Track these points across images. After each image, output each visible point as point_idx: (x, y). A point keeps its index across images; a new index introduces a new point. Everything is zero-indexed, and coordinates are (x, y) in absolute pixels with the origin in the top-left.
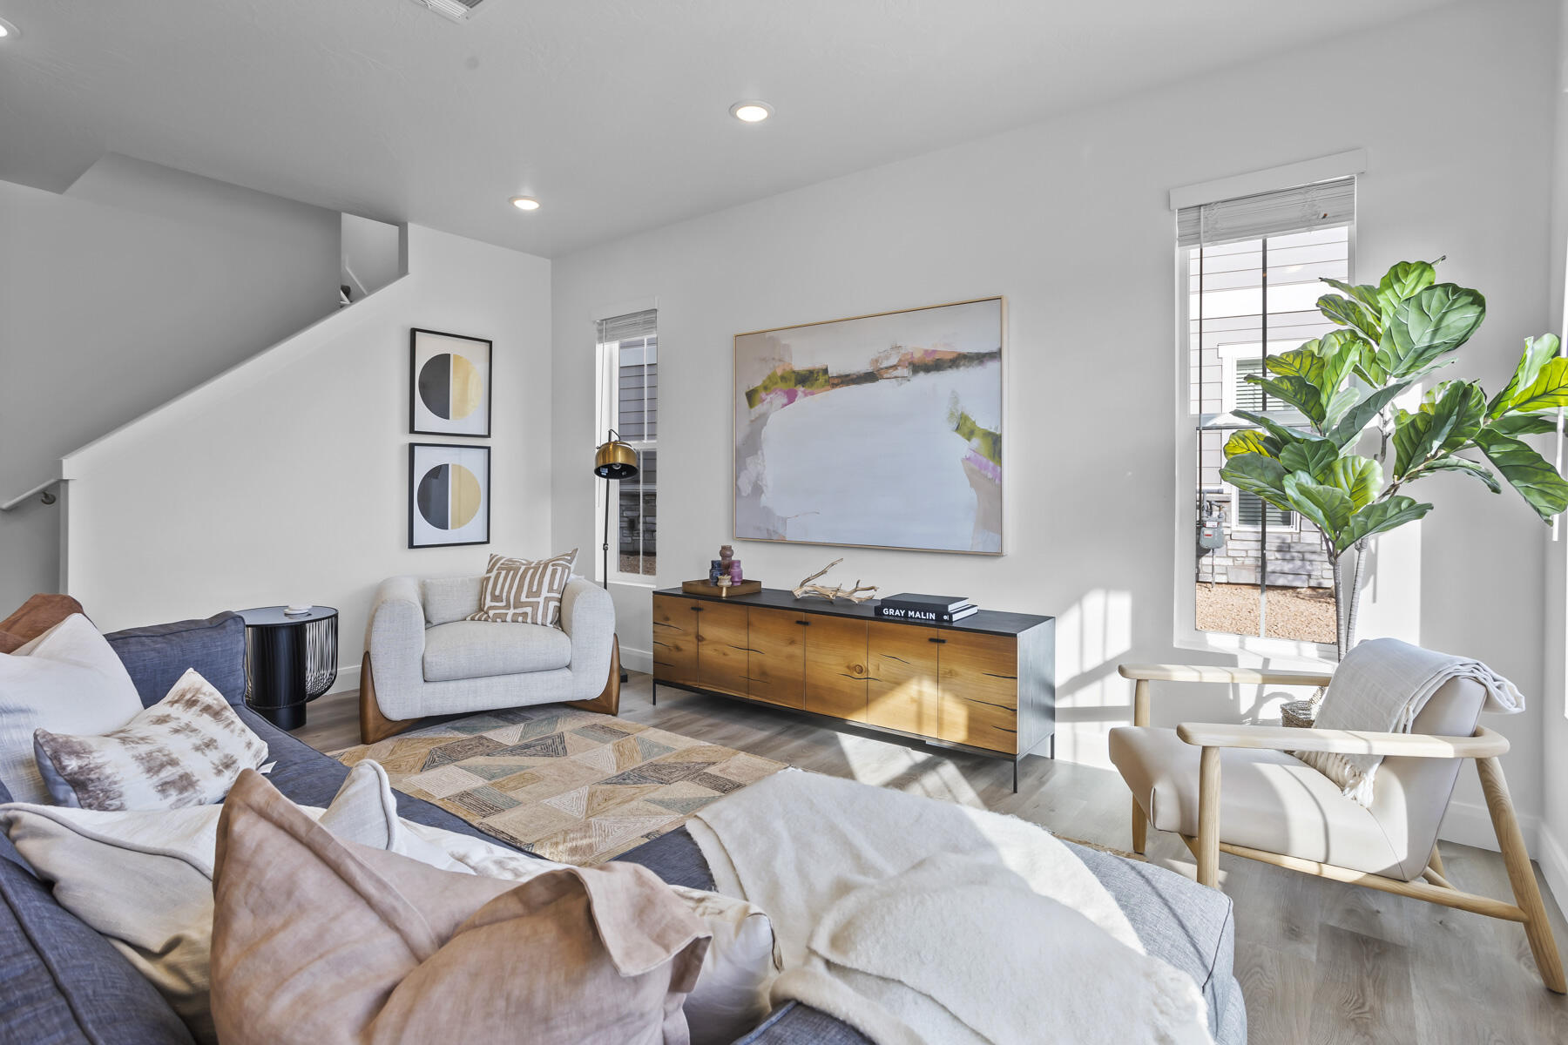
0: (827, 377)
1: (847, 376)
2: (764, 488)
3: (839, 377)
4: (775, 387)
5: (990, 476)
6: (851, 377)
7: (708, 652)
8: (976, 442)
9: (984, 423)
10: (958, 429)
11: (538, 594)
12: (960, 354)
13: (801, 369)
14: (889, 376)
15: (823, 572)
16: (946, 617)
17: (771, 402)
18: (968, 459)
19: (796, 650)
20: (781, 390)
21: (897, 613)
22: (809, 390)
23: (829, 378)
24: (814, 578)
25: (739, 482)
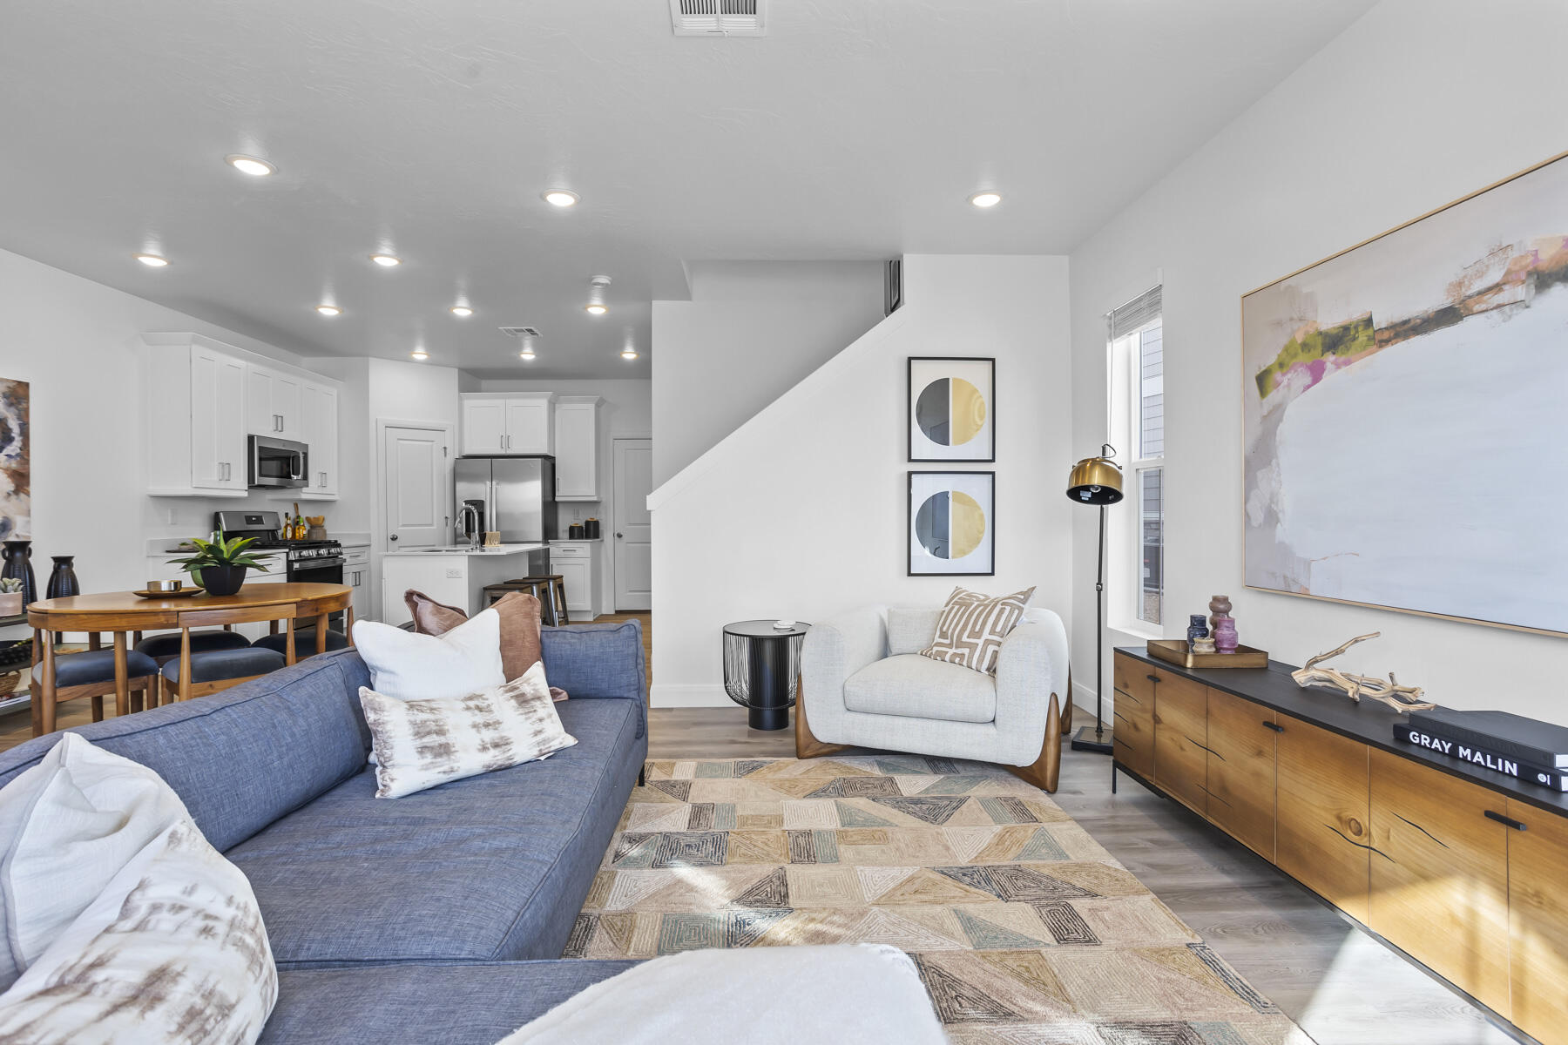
0: (1370, 332)
1: (1405, 322)
2: (1280, 515)
3: (1392, 327)
4: (1294, 361)
6: (1412, 323)
7: (1164, 739)
11: (978, 635)
13: (1330, 326)
14: (1483, 306)
15: (1338, 652)
16: (1542, 778)
17: (1289, 385)
19: (1264, 766)
20: (1302, 365)
21: (1436, 744)
22: (1343, 358)
23: (1375, 331)
24: (1328, 658)
25: (1249, 507)
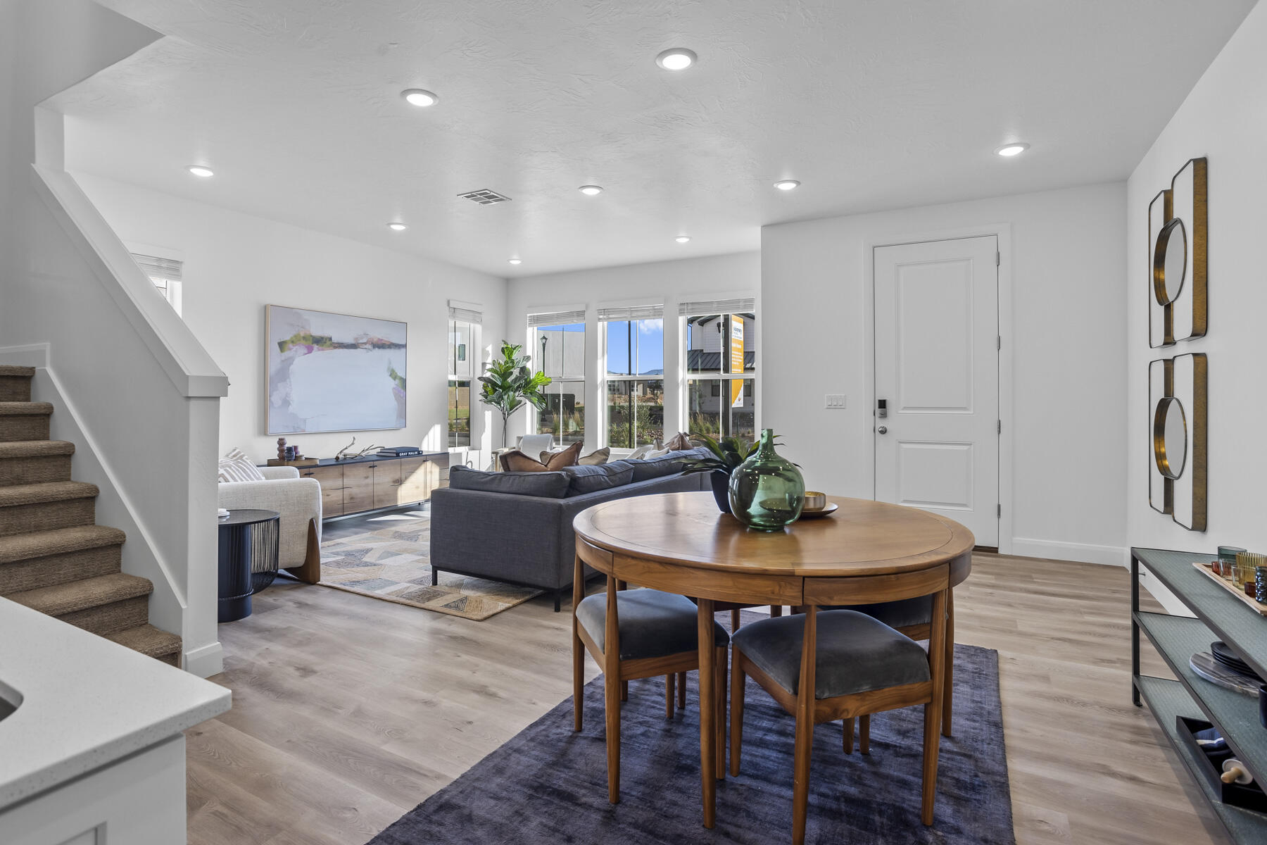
1: (342, 343)
2: (291, 402)
3: (338, 343)
4: (299, 342)
5: (402, 396)
6: (344, 345)
8: (397, 381)
9: (400, 374)
10: (390, 375)
12: (392, 343)
13: (316, 335)
14: (362, 347)
16: (420, 452)
17: (296, 351)
18: (394, 388)
20: (303, 345)
22: (320, 348)
23: (332, 343)
24: (346, 448)
25: (272, 399)
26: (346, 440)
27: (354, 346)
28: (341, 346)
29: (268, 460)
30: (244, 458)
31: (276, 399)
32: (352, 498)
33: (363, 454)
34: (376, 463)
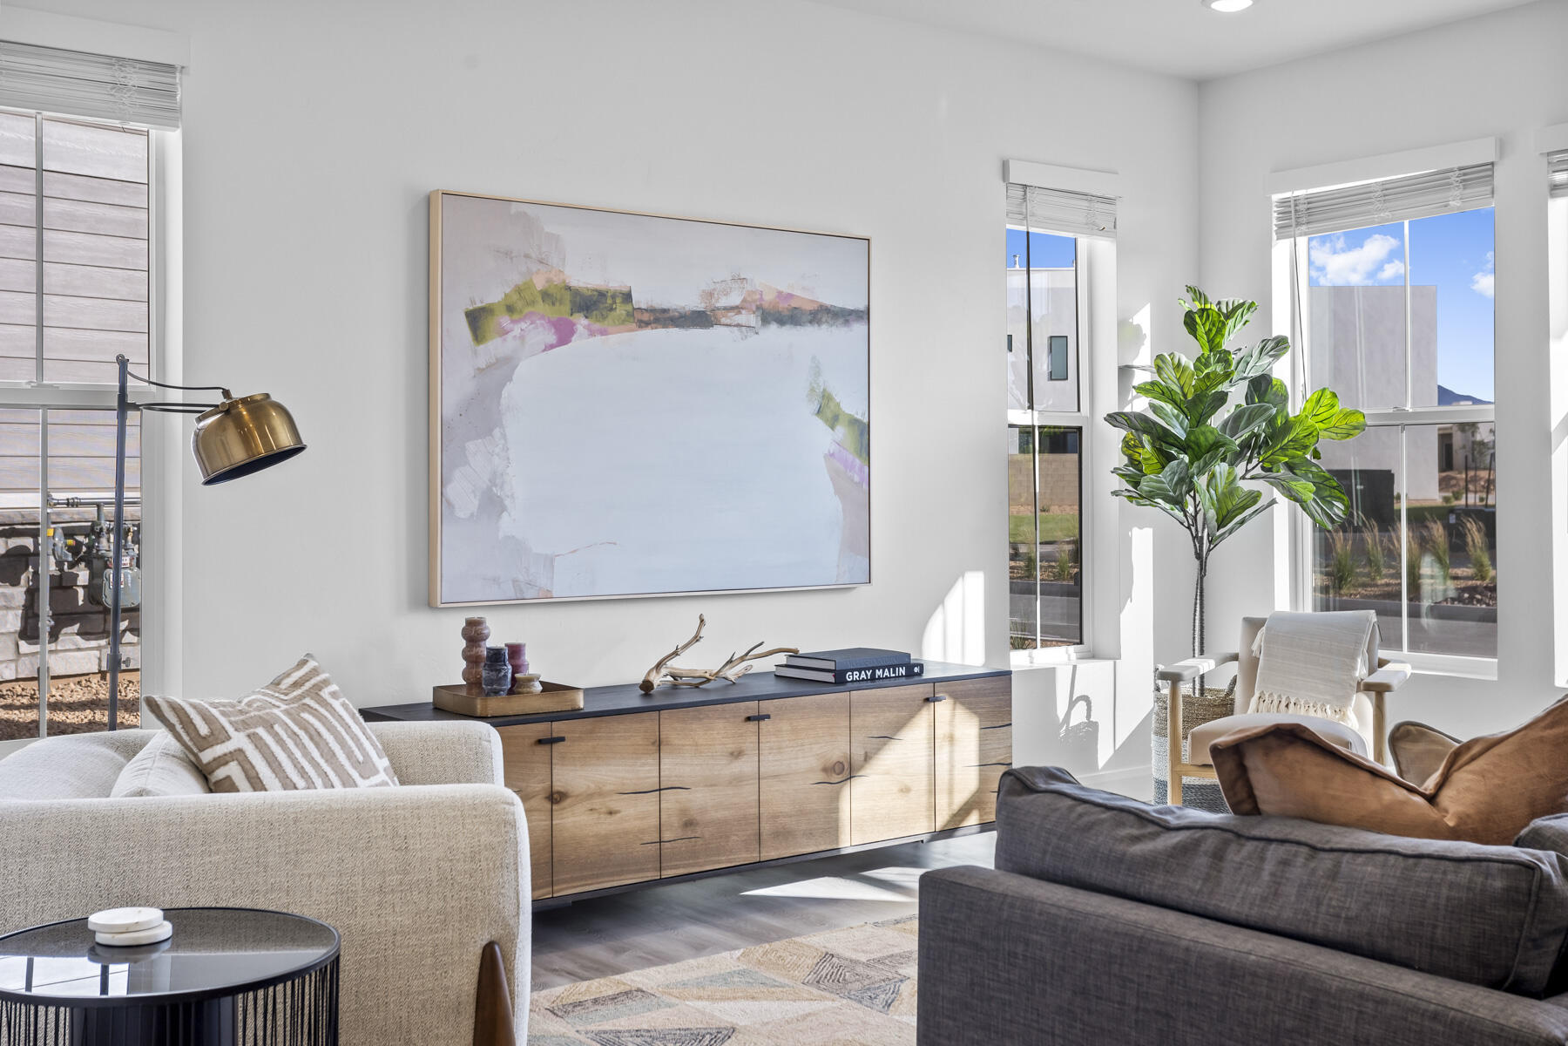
0: (629, 308)
1: (665, 311)
3: (652, 310)
4: (530, 309)
5: (857, 479)
6: (671, 314)
8: (841, 431)
9: (851, 406)
10: (819, 412)
12: (821, 306)
13: (581, 285)
14: (728, 321)
16: (916, 670)
17: (522, 338)
18: (832, 455)
19: (745, 767)
20: (543, 317)
21: (863, 676)
22: (597, 326)
23: (634, 309)
24: (676, 653)
25: (450, 491)
26: (678, 621)
27: (700, 319)
28: (662, 318)
29: (436, 689)
30: (325, 693)
31: (461, 492)
32: (689, 824)
33: (732, 673)
34: (766, 706)
